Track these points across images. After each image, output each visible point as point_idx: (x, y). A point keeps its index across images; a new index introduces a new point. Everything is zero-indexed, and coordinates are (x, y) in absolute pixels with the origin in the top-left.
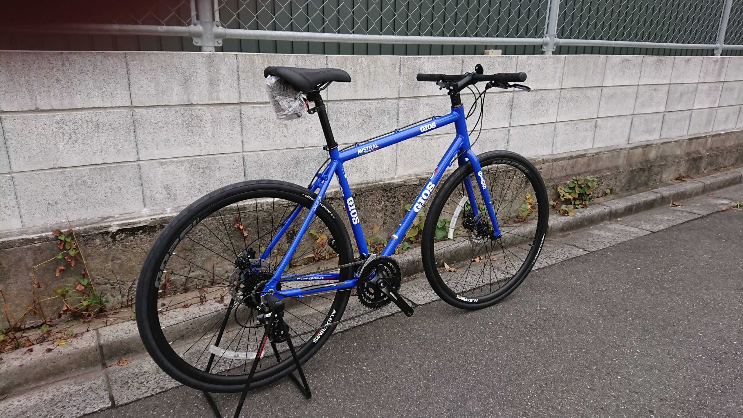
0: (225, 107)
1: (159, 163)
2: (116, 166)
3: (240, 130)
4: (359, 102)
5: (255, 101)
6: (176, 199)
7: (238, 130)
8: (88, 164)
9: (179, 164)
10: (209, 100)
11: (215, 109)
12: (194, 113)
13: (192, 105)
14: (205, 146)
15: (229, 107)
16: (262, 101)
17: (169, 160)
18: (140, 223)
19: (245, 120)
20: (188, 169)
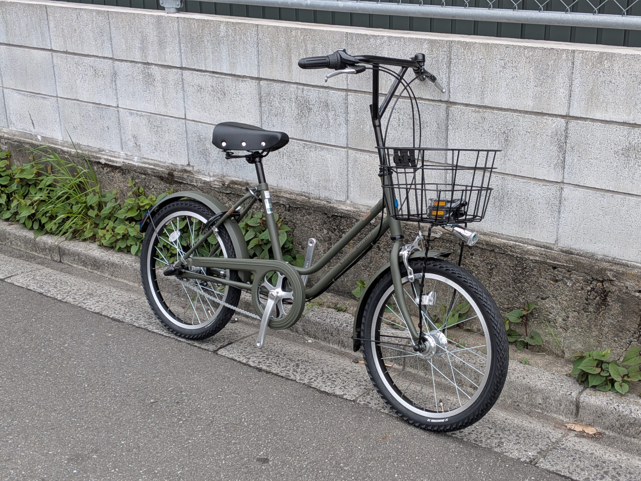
0: (171, 70)
1: (129, 113)
2: (105, 109)
3: (182, 95)
4: (295, 86)
5: (193, 68)
6: (140, 151)
7: (180, 95)
8: (91, 101)
9: (141, 117)
10: (159, 60)
11: (164, 70)
12: (149, 71)
13: (148, 64)
14: (158, 105)
15: (174, 70)
16: (198, 68)
17: (135, 112)
18: (117, 162)
19: (186, 86)
20: (147, 124)
